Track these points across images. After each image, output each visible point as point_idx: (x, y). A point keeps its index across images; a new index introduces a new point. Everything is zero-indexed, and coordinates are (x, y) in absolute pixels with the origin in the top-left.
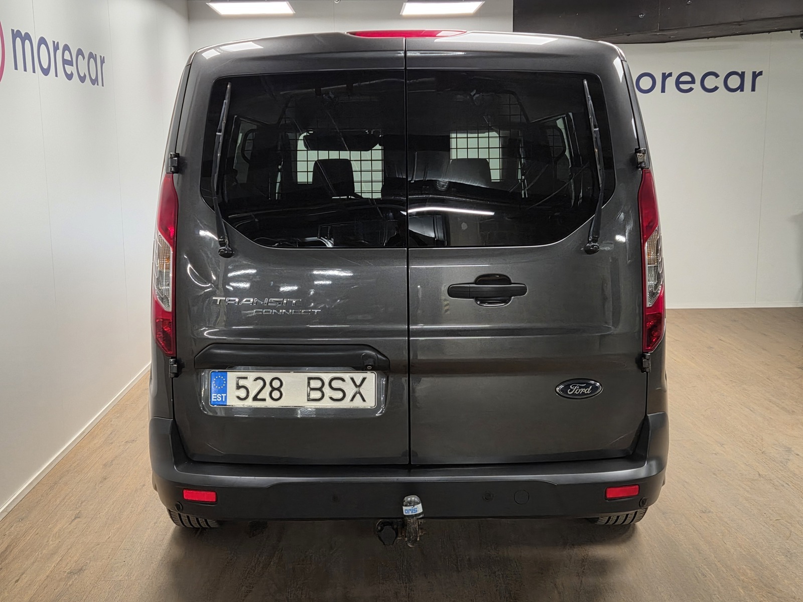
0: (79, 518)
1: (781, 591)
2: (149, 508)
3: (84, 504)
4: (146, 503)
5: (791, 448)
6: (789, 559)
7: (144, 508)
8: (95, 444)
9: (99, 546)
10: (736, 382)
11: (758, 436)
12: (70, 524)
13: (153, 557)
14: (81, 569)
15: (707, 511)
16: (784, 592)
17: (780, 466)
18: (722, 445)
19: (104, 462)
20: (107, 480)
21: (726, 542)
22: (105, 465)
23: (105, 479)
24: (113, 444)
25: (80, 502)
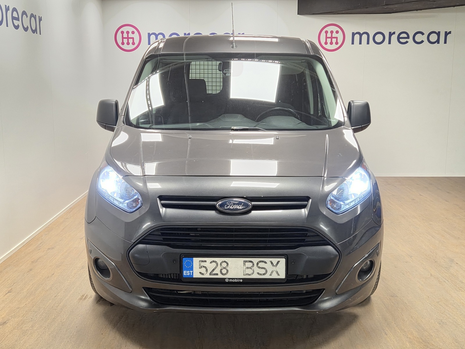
0: (10, 292)
1: (433, 345)
2: (53, 288)
3: (15, 284)
4: (53, 285)
5: (453, 260)
6: (441, 326)
7: (51, 288)
8: (29, 250)
9: (19, 309)
10: (426, 220)
11: (434, 252)
12: (4, 296)
13: (50, 316)
14: (5, 322)
15: (395, 296)
16: (435, 345)
17: (445, 270)
18: (411, 257)
19: (33, 260)
20: (32, 271)
21: (403, 314)
22: (32, 262)
23: (31, 270)
24: (40, 250)
25: (13, 283)
